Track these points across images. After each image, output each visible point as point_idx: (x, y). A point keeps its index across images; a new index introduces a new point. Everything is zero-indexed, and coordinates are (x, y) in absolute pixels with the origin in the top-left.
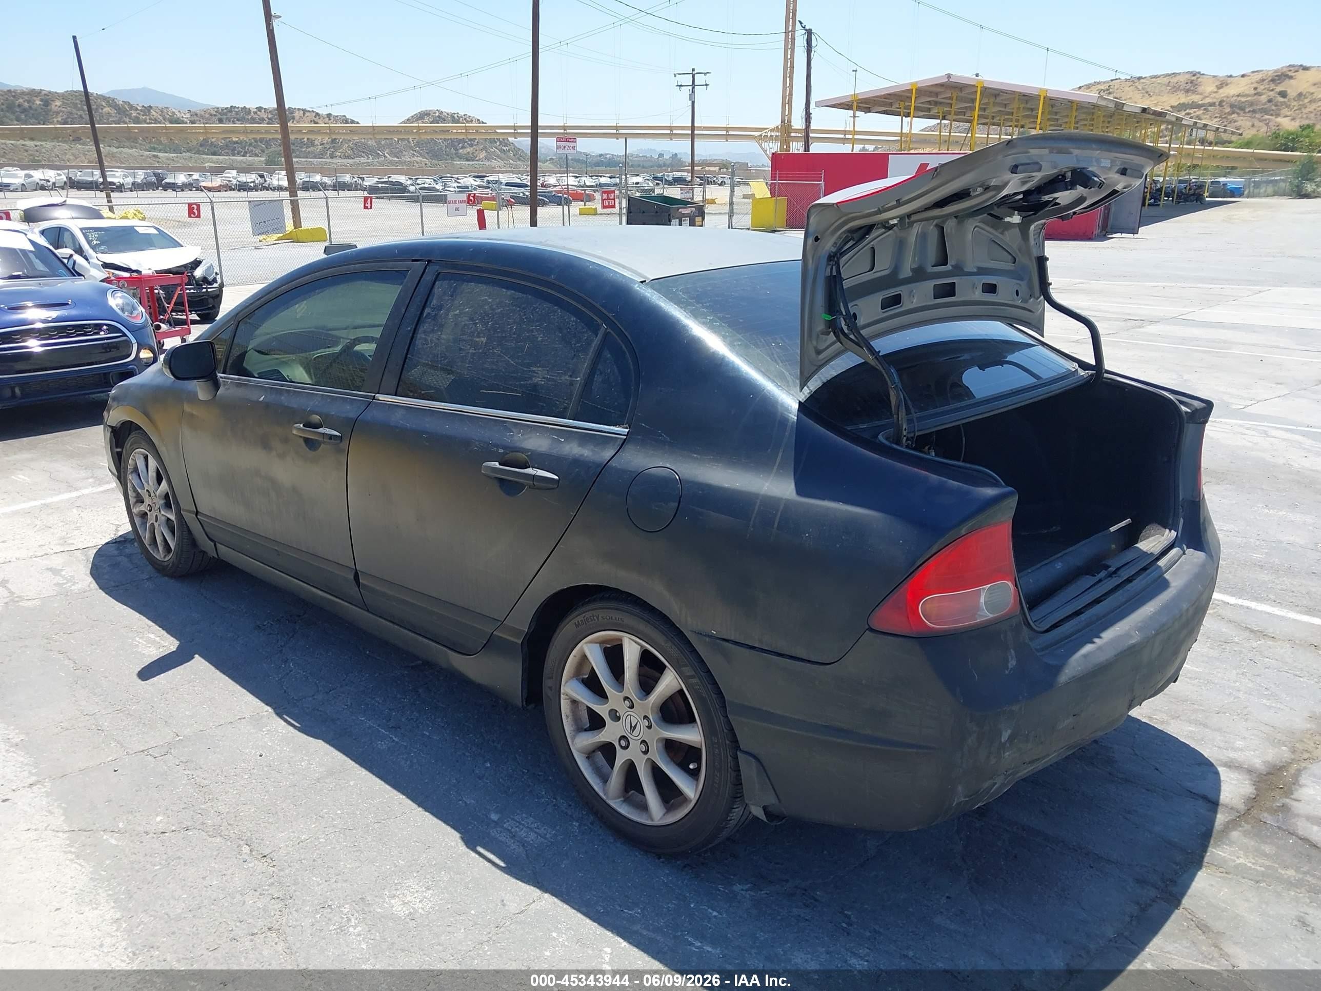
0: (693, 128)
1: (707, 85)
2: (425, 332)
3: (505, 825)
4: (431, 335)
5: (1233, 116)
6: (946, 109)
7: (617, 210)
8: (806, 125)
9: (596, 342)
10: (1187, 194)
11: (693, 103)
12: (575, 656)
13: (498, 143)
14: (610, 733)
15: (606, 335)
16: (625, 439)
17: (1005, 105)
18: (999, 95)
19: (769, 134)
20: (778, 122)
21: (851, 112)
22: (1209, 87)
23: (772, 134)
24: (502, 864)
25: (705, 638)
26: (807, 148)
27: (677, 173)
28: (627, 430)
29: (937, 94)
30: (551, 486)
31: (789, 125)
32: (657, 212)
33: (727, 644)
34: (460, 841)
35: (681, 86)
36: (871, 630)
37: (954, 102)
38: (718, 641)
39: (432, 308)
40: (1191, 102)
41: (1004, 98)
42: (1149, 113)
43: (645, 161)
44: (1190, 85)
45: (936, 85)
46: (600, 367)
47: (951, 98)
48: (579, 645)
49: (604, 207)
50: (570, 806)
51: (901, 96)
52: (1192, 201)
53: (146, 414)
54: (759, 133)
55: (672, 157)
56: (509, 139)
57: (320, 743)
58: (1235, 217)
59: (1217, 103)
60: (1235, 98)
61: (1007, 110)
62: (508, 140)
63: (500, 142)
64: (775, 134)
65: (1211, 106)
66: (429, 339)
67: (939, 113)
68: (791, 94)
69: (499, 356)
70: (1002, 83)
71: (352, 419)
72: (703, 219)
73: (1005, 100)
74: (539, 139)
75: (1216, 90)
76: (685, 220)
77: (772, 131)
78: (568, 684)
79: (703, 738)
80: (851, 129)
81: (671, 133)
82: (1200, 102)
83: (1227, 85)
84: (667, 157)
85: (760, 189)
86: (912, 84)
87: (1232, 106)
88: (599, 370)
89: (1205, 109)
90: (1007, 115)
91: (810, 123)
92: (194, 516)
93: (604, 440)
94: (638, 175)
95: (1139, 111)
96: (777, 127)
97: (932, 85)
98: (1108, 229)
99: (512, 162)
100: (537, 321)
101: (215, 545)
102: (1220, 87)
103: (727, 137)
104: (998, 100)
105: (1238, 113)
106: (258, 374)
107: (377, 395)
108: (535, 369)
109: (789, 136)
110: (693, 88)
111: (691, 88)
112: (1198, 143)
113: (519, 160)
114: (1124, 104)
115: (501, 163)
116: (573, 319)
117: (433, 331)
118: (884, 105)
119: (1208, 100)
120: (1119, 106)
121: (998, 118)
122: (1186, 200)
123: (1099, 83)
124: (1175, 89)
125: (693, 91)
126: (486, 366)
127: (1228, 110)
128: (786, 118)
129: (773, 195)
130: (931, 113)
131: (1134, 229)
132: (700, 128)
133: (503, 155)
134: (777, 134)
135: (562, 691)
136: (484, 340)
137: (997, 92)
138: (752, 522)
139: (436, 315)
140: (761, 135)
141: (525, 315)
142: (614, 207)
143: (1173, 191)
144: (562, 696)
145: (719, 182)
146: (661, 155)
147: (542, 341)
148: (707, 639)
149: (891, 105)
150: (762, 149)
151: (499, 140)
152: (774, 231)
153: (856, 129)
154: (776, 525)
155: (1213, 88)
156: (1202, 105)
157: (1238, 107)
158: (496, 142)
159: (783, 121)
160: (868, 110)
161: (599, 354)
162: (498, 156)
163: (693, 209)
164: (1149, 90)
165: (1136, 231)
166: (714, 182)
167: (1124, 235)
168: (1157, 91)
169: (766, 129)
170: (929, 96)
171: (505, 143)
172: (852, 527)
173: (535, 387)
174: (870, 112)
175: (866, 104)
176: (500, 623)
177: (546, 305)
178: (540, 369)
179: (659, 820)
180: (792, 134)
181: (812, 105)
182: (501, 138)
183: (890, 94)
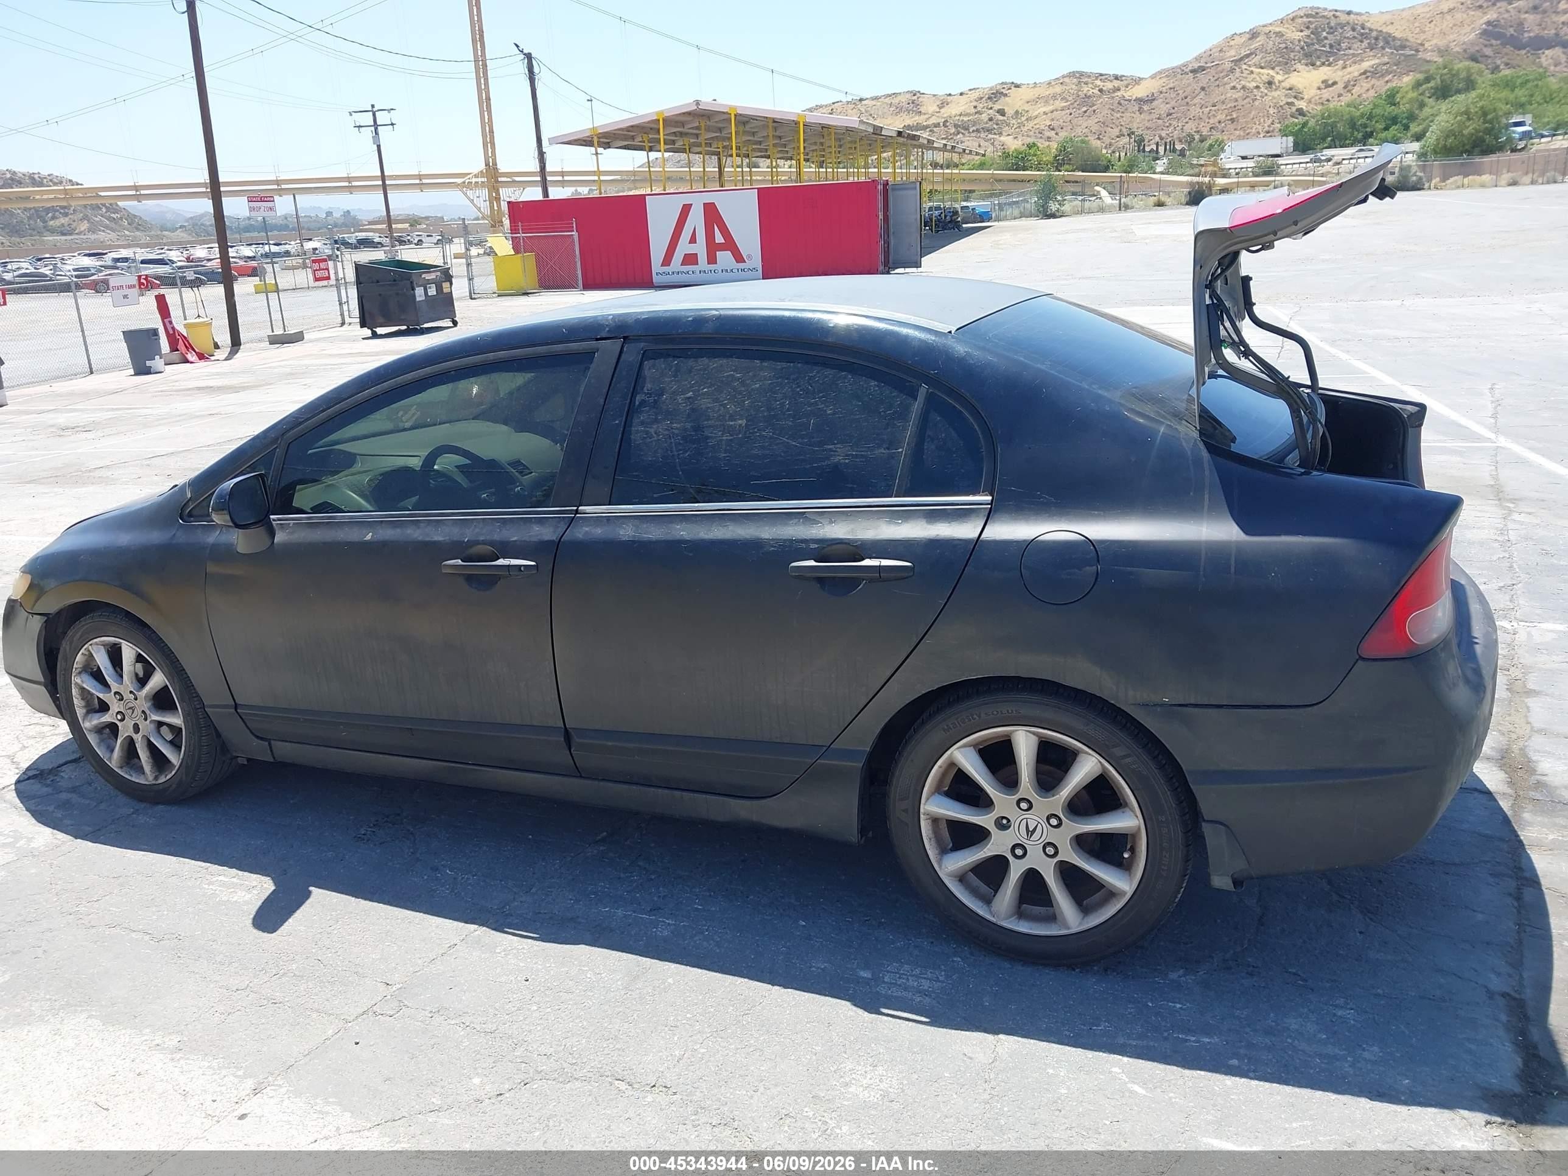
0: (383, 177)
1: (392, 124)
2: (642, 423)
3: (886, 980)
4: (655, 426)
5: (958, 137)
6: (692, 141)
7: (333, 281)
8: (541, 167)
9: (917, 406)
10: (944, 222)
11: (379, 147)
12: (940, 767)
13: (104, 210)
14: (998, 844)
15: (930, 398)
16: (991, 508)
17: (754, 134)
18: (747, 122)
19: (474, 180)
20: (481, 166)
21: (593, 149)
22: (931, 107)
23: (477, 180)
24: (927, 1020)
25: (1154, 708)
26: (546, 193)
27: (360, 234)
28: (989, 498)
29: (683, 124)
30: (906, 575)
31: (496, 169)
32: (395, 281)
33: (1185, 709)
34: (854, 1008)
35: (360, 127)
36: (1363, 659)
37: (703, 132)
38: (1175, 708)
39: (646, 394)
40: (915, 124)
41: (752, 126)
42: (904, 137)
43: (310, 222)
44: (912, 105)
45: (684, 113)
46: (929, 433)
47: (698, 128)
48: (949, 752)
49: (317, 279)
50: (932, 943)
51: (643, 128)
52: (950, 229)
53: (127, 587)
54: (463, 180)
55: (344, 216)
56: (119, 203)
57: (582, 948)
58: (1001, 242)
59: (941, 124)
60: (957, 118)
61: (755, 139)
62: (117, 205)
63: (106, 207)
64: (480, 180)
65: (935, 127)
66: (652, 431)
67: (684, 145)
68: (492, 131)
69: (771, 438)
70: (757, 109)
71: (552, 542)
72: (451, 284)
73: (754, 128)
74: (223, 199)
75: (938, 110)
76: (430, 288)
77: (476, 176)
78: (930, 800)
79: (1142, 821)
80: (596, 169)
81: (350, 185)
82: (925, 124)
83: (947, 104)
84: (337, 215)
85: (502, 245)
86: (657, 113)
87: (956, 126)
88: (929, 436)
89: (930, 131)
90: (754, 144)
91: (545, 166)
92: (233, 710)
93: (961, 514)
94: (311, 240)
95: (894, 134)
96: (482, 172)
97: (680, 114)
98: (890, 265)
99: (127, 232)
100: (820, 391)
101: (270, 744)
102: (941, 106)
103: (421, 187)
104: (747, 128)
105: (962, 134)
106: (311, 509)
107: (580, 508)
108: (831, 447)
109: (497, 181)
110: (376, 129)
111: (373, 128)
112: (930, 167)
113: (138, 229)
114: (882, 128)
115: (113, 235)
116: (873, 383)
117: (656, 421)
118: (626, 138)
119: (930, 122)
120: (877, 130)
121: (745, 149)
122: (944, 229)
123: (821, 107)
124: (899, 110)
125: (377, 133)
126: (755, 452)
127: (953, 130)
128: (491, 160)
129: (516, 249)
130: (676, 146)
131: (917, 263)
132: (392, 177)
133: (113, 225)
134: (483, 180)
135: (922, 810)
136: (743, 422)
137: (747, 119)
138: (1202, 573)
139: (655, 402)
140: (464, 182)
141: (799, 387)
142: (328, 278)
143: (931, 220)
144: (922, 816)
145: (416, 242)
146: (329, 214)
147: (834, 414)
148: (1159, 709)
149: (633, 138)
150: (468, 198)
151: (104, 205)
152: (527, 294)
153: (601, 169)
154: (1233, 570)
155: (935, 108)
156: (927, 127)
157: (962, 128)
158: (101, 209)
159: (487, 164)
160: (607, 146)
161: (924, 419)
162: (107, 227)
163: (439, 273)
164: (872, 113)
165: (919, 265)
166: (410, 242)
167: (908, 270)
168: (880, 113)
169: (470, 174)
170: (675, 127)
171: (113, 208)
172: (1322, 560)
173: (836, 467)
174: (609, 147)
175: (606, 139)
176: (825, 748)
177: (828, 372)
178: (838, 446)
179: (1078, 926)
180: (500, 179)
181: (545, 143)
182: (107, 202)
183: (632, 126)
